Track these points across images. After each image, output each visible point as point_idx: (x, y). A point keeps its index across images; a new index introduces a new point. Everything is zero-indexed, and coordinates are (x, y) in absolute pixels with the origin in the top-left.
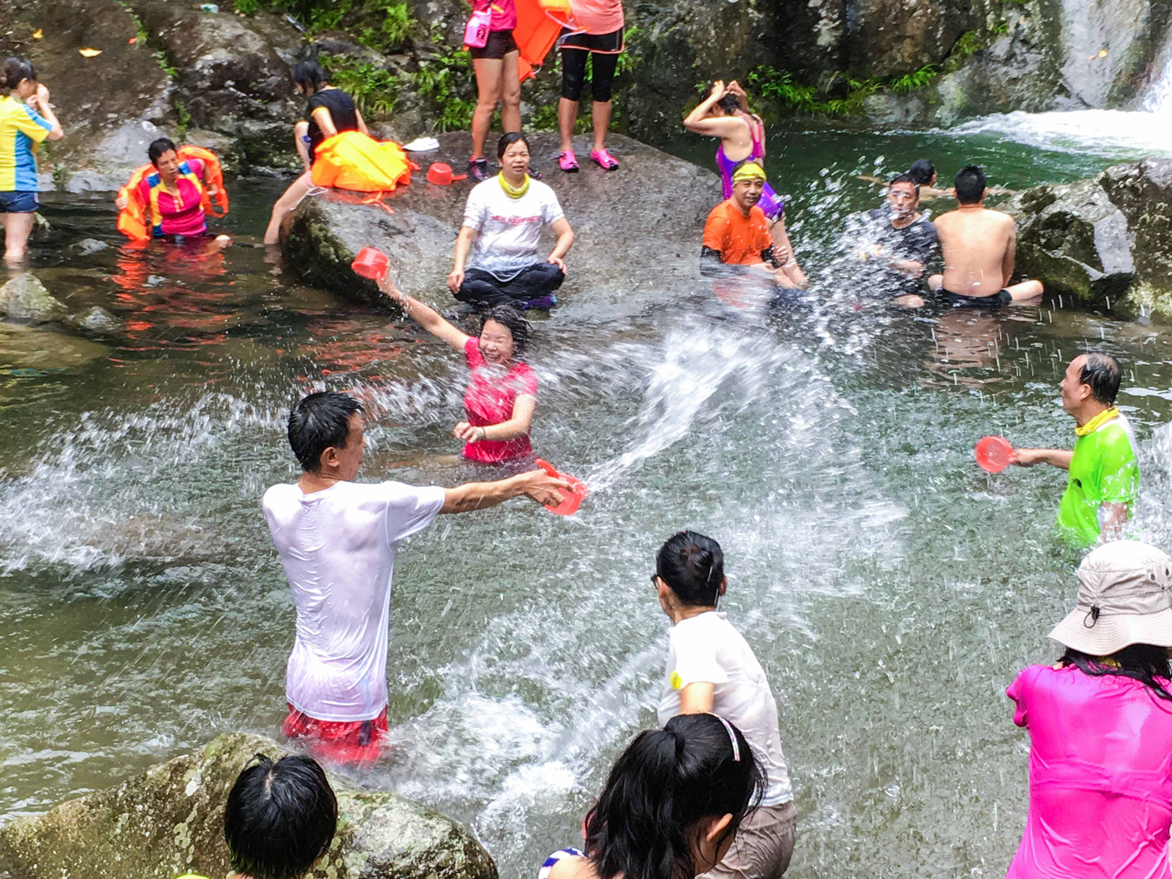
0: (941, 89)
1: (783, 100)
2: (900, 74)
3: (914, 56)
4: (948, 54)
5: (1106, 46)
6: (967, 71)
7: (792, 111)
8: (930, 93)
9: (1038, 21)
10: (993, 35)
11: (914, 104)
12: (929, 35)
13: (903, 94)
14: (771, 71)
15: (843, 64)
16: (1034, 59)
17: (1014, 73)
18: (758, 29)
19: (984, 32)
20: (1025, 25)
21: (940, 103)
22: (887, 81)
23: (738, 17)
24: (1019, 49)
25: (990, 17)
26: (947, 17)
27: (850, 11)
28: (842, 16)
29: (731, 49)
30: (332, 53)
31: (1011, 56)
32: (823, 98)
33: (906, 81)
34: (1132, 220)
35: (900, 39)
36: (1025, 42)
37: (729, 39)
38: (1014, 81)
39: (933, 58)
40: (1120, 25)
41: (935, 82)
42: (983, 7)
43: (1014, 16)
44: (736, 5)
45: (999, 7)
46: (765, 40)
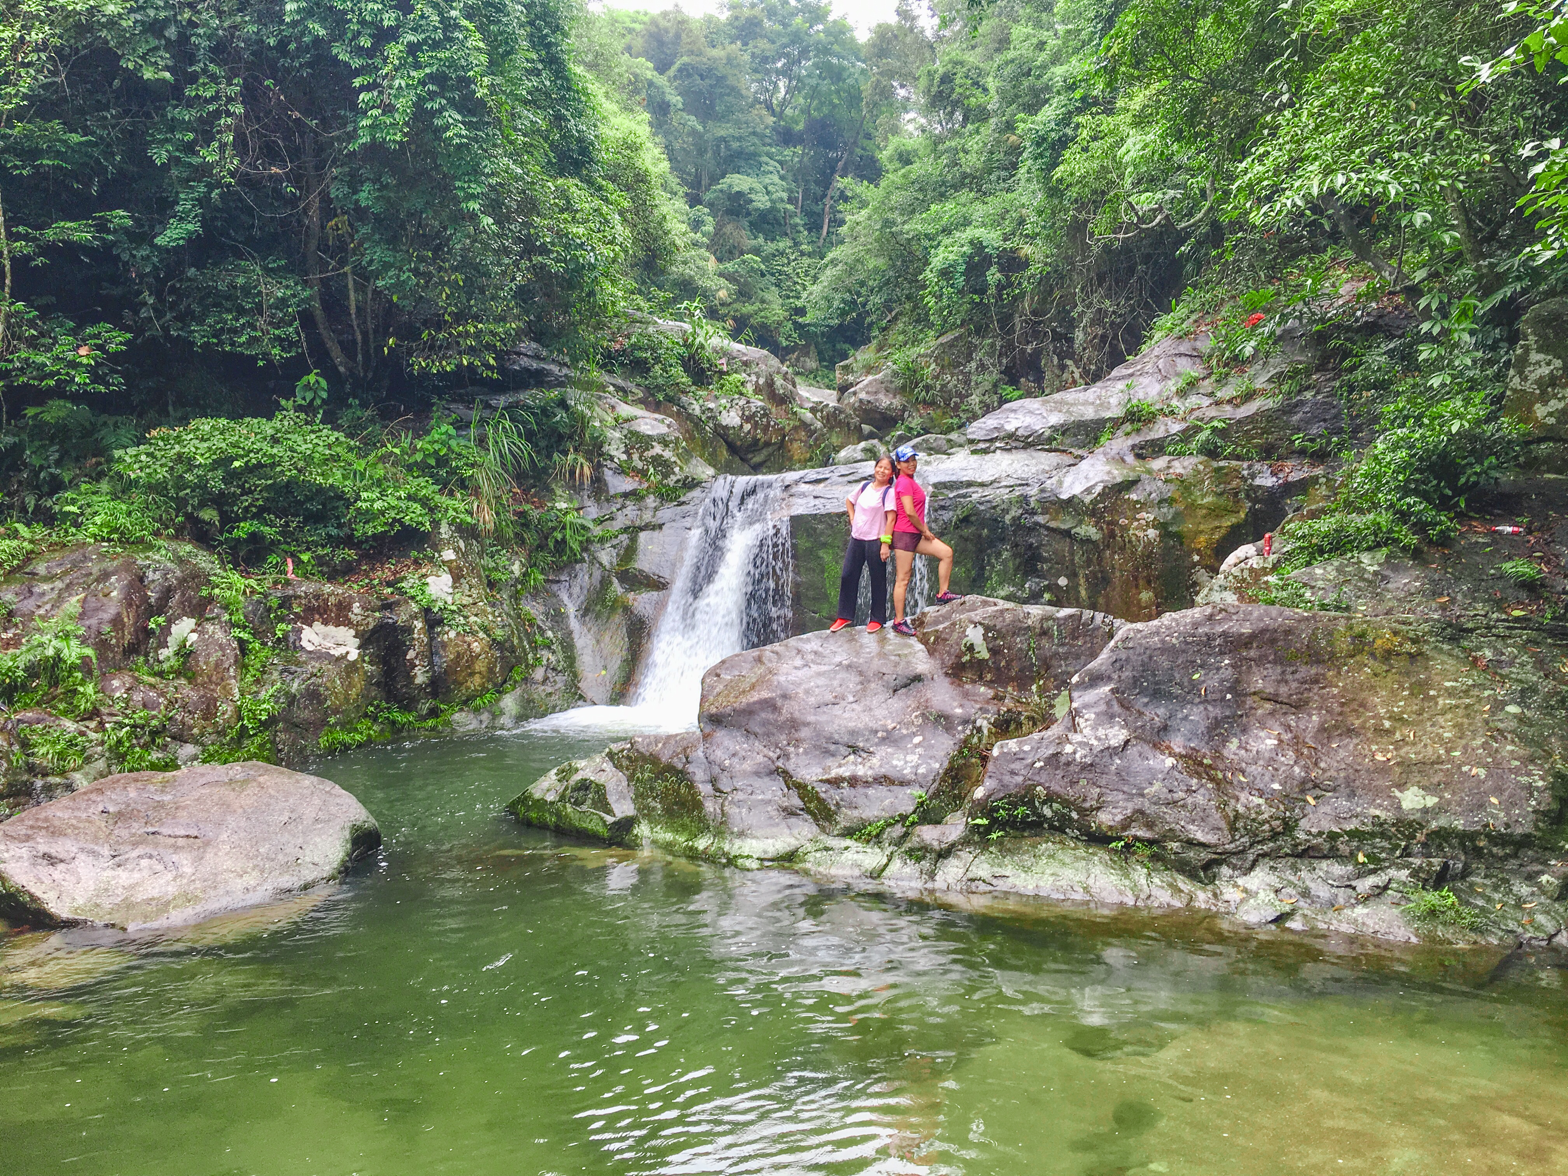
0: (502, 704)
1: (394, 723)
2: (474, 697)
3: (482, 685)
4: (505, 682)
5: (605, 668)
6: (518, 691)
7: (400, 730)
8: (494, 708)
9: (561, 655)
10: (533, 667)
11: (485, 717)
12: (491, 670)
13: (477, 710)
14: (384, 704)
15: (434, 695)
16: (561, 680)
17: (549, 690)
18: (372, 677)
19: (527, 665)
20: (553, 658)
21: (502, 713)
22: (465, 703)
23: (357, 670)
24: (551, 674)
25: (530, 656)
26: (502, 658)
27: (436, 659)
28: (431, 663)
29: (353, 692)
31: (546, 679)
32: (424, 718)
33: (478, 701)
34: (630, 779)
35: (472, 674)
36: (554, 669)
37: (350, 686)
38: (550, 694)
39: (495, 685)
40: (612, 654)
41: (498, 700)
42: (524, 650)
43: (545, 654)
44: (354, 663)
45: (535, 649)
46: (378, 684)
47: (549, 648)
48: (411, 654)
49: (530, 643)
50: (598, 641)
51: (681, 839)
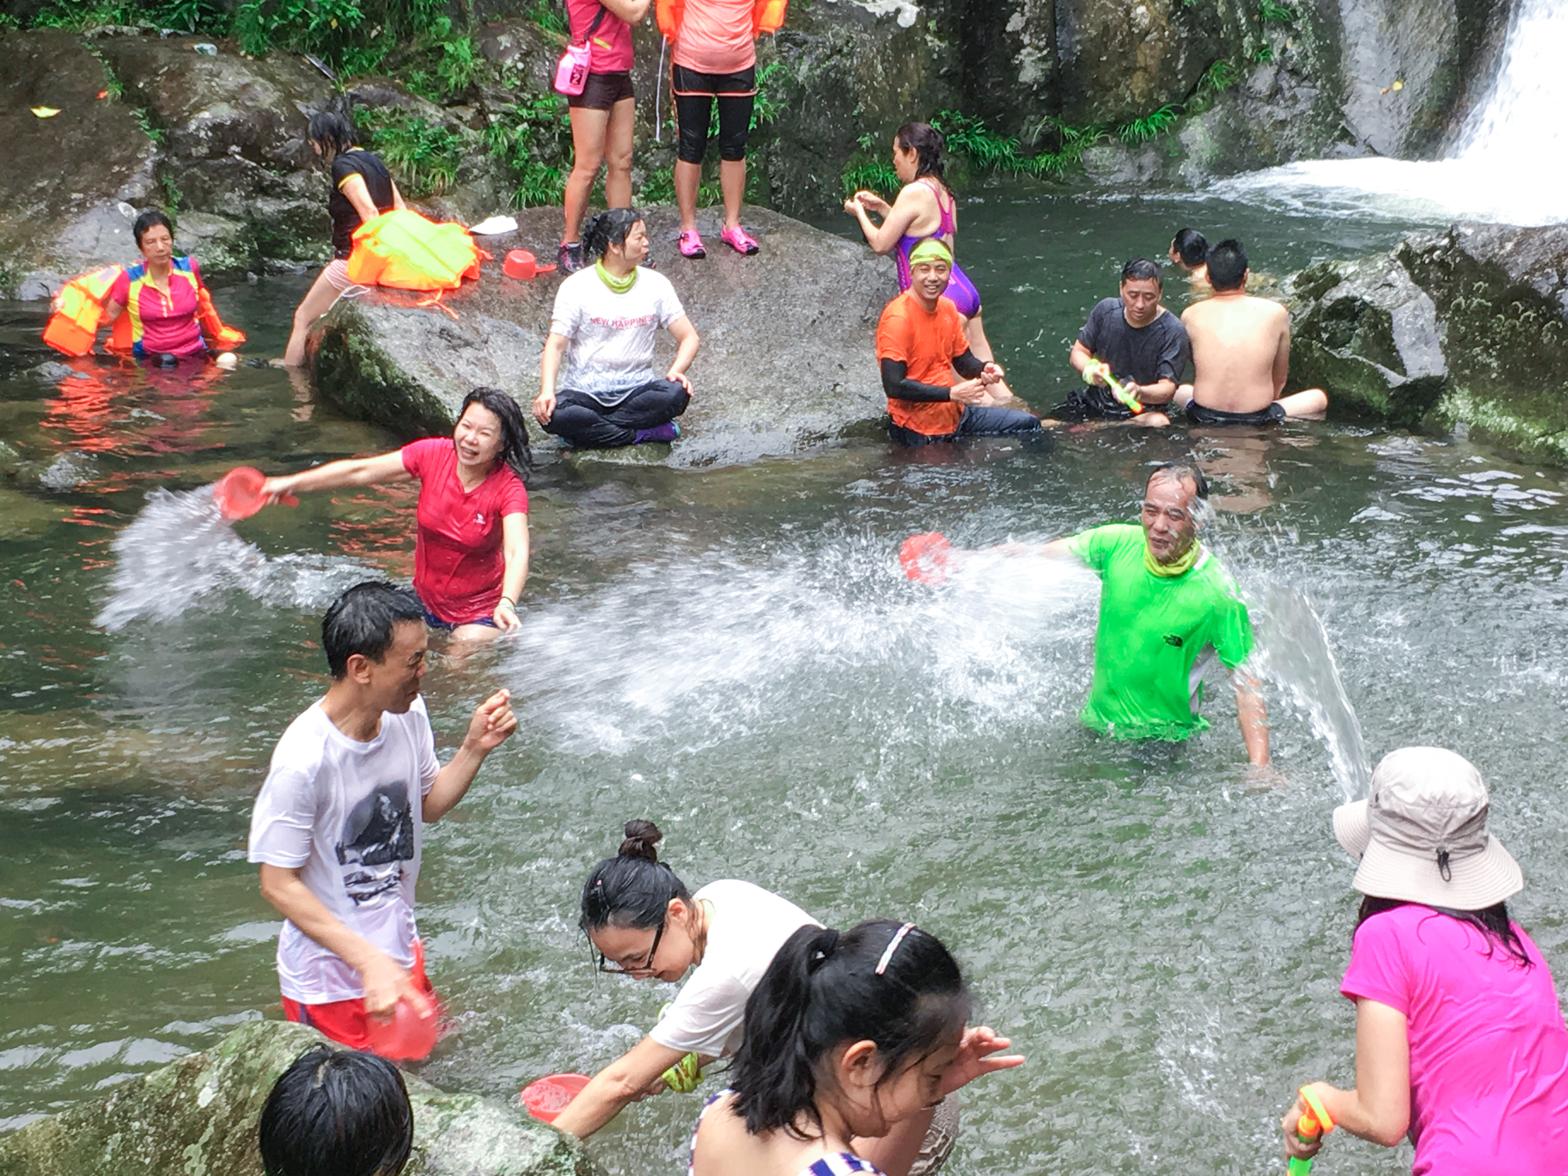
0: (1184, 136)
1: (975, 156)
2: (1132, 117)
3: (1148, 95)
4: (1193, 91)
5: (1402, 76)
6: (1219, 112)
7: (988, 171)
8: (1169, 143)
9: (1310, 44)
10: (1252, 64)
11: (1149, 158)
12: (1167, 66)
13: (1134, 145)
14: (959, 118)
15: (1054, 107)
16: (1306, 96)
17: (1281, 114)
18: (940, 62)
19: (1240, 59)
20: (1293, 49)
21: (1183, 155)
22: (1112, 128)
23: (913, 47)
24: (1287, 81)
25: (1247, 41)
26: (1191, 41)
27: (1062, 36)
28: (1051, 43)
29: (905, 89)
30: (371, 106)
31: (1276, 91)
32: (1029, 152)
33: (1138, 127)
34: (1442, 306)
35: (1129, 71)
36: (1294, 72)
37: (901, 76)
38: (1283, 123)
39: (1173, 96)
40: (1419, 47)
41: (1177, 128)
42: (1237, 27)
43: (1279, 38)
44: (910, 30)
45: (1258, 27)
46: (949, 77)
47: (1288, 26)
48: (1015, 23)
49: (1249, 13)
50: (1392, 20)
51: (1533, 430)
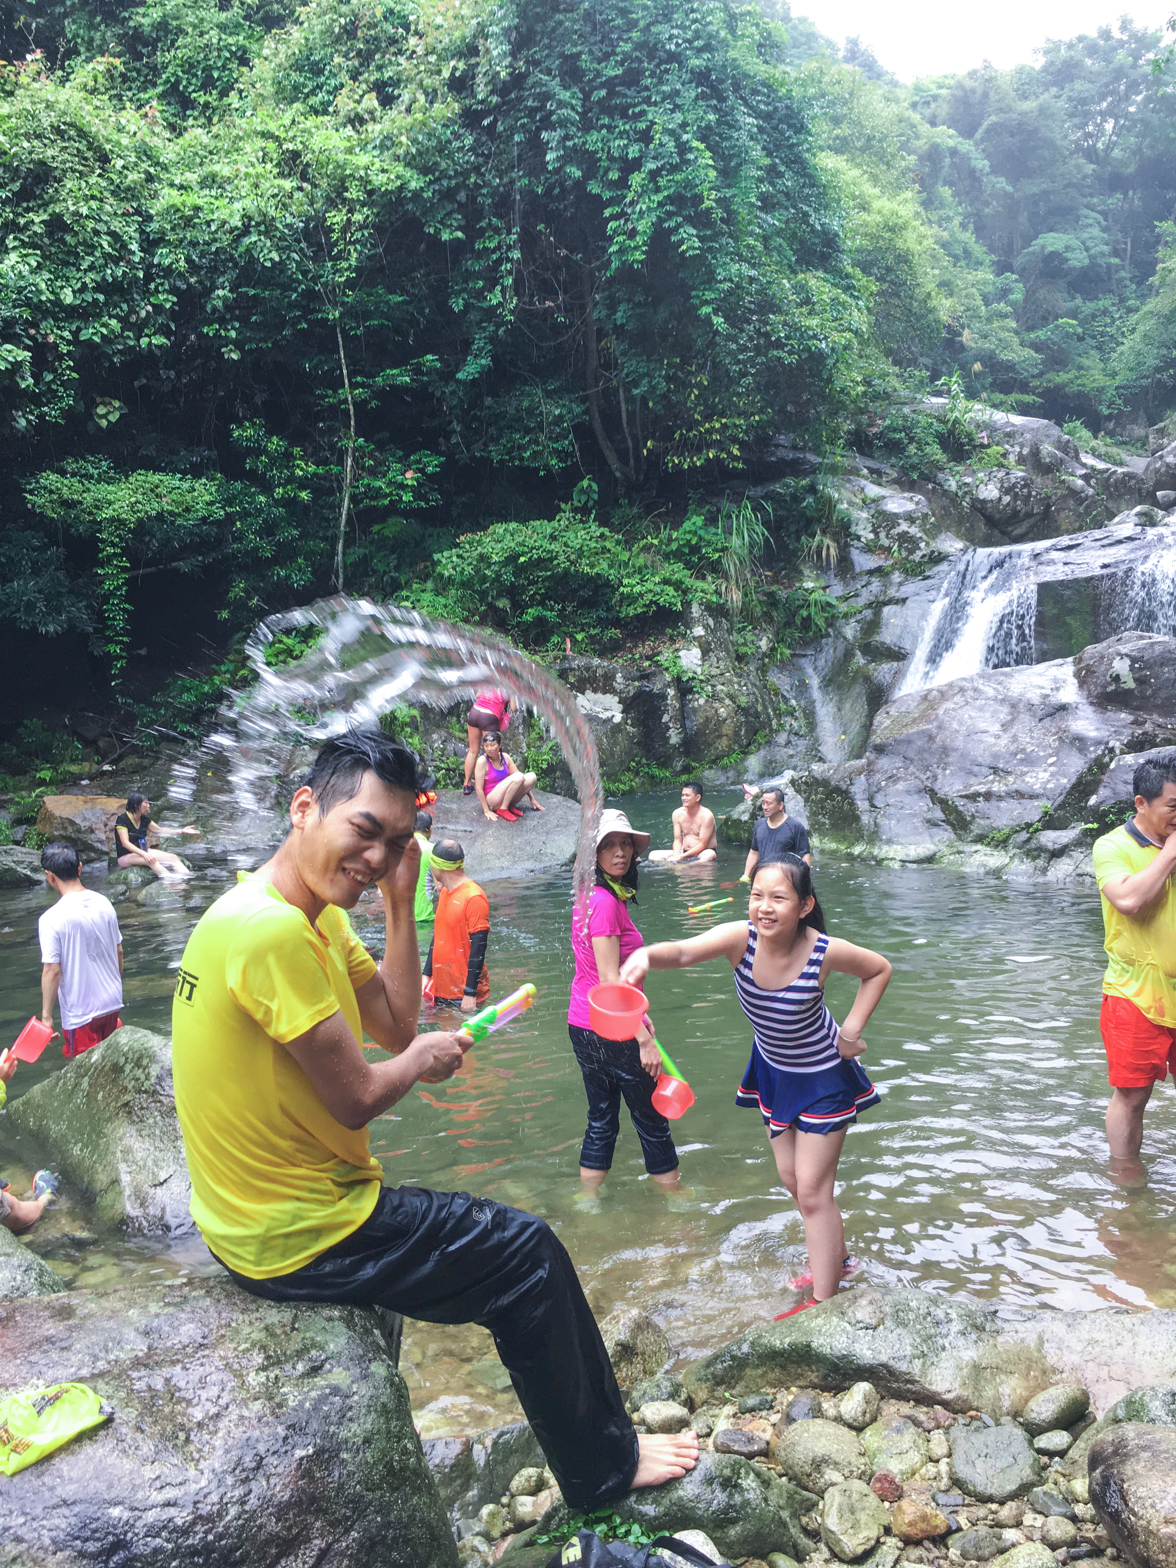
0: (747, 763)
1: (653, 777)
2: (723, 757)
3: (729, 747)
4: (749, 744)
5: (844, 733)
6: (762, 753)
7: (659, 784)
8: (740, 767)
9: (803, 722)
10: (777, 731)
11: (731, 774)
12: (737, 733)
13: (725, 769)
14: (644, 761)
15: (687, 754)
16: (802, 745)
17: (791, 752)
18: (634, 737)
19: (771, 730)
20: (795, 724)
21: (746, 771)
22: (714, 762)
23: (620, 731)
24: (793, 739)
25: (774, 722)
26: (746, 722)
27: (687, 723)
28: (683, 726)
29: (617, 749)
31: (788, 743)
32: (679, 774)
33: (726, 760)
35: (720, 736)
36: (796, 734)
37: (615, 743)
38: (792, 756)
39: (741, 746)
40: (851, 721)
41: (743, 760)
42: (768, 715)
43: (789, 719)
44: (619, 725)
45: (779, 716)
46: (638, 743)
47: (792, 715)
48: (665, 718)
49: (774, 710)
50: (839, 710)
51: (842, 847)
